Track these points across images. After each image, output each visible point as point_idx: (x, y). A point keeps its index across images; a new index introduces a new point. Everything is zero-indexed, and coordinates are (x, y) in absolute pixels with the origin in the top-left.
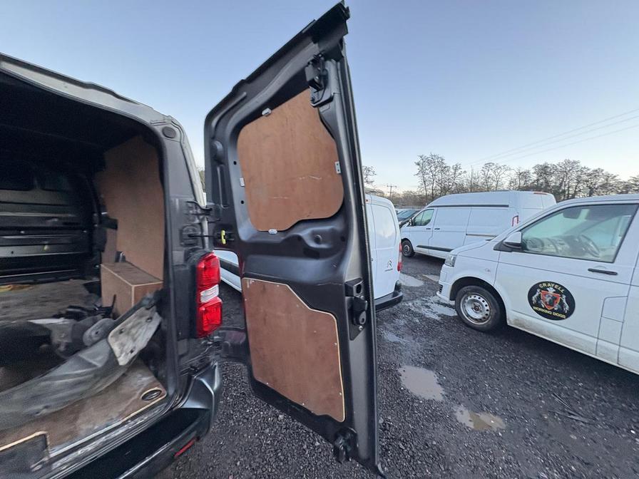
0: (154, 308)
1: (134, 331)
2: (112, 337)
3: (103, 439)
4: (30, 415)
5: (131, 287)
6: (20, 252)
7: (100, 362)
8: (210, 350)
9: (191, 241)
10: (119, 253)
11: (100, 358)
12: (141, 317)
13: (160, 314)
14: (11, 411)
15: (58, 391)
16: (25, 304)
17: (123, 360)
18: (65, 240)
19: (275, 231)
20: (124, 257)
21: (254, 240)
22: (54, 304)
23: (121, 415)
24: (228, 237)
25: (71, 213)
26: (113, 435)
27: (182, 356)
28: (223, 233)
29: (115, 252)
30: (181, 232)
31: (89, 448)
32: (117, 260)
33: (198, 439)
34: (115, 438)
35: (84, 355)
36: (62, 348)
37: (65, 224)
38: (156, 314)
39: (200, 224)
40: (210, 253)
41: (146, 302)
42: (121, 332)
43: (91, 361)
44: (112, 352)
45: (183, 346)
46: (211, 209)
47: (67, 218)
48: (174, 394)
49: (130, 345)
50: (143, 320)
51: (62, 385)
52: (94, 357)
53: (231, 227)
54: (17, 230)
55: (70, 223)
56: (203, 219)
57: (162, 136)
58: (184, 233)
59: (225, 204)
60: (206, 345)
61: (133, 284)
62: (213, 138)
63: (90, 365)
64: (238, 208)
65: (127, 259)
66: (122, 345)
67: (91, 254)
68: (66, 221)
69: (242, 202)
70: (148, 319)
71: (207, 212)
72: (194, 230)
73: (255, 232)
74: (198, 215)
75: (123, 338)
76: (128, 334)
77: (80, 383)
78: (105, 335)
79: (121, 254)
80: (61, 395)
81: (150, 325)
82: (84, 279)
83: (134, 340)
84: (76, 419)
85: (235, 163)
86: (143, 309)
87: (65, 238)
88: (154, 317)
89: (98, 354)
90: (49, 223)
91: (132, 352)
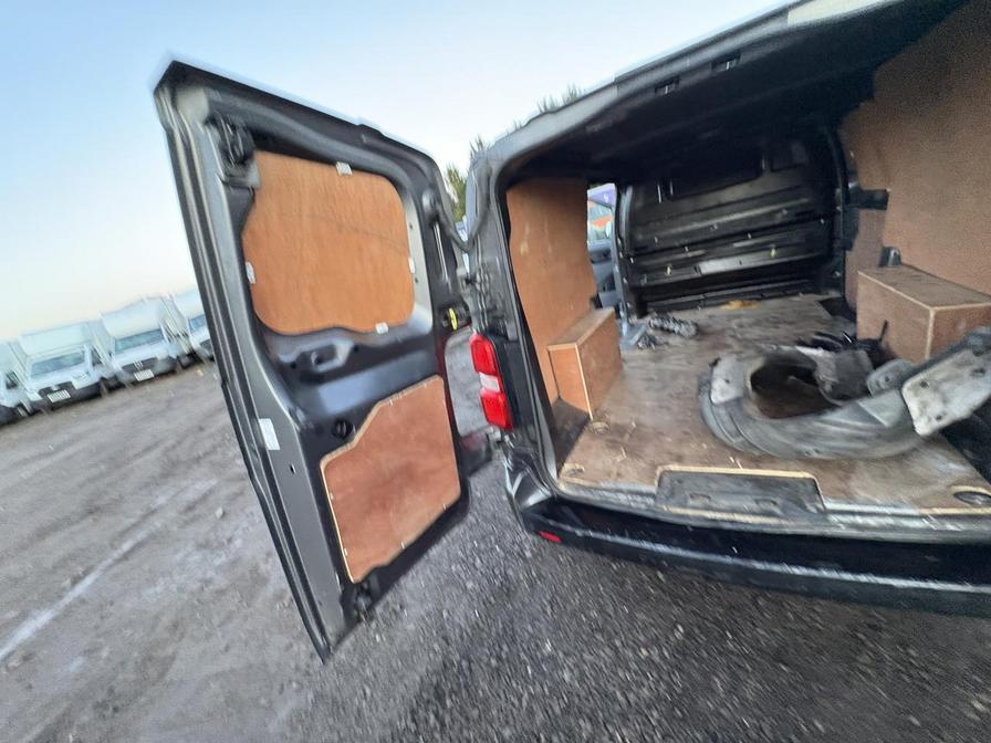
1: (945, 387)
2: (909, 389)
3: (891, 521)
4: (799, 453)
5: (928, 311)
6: (748, 261)
7: (888, 419)
10: (886, 251)
11: (887, 414)
12: (960, 365)
14: (787, 441)
15: (832, 438)
16: (758, 323)
17: (923, 427)
18: (796, 240)
20: (898, 258)
22: (788, 327)
23: (917, 503)
25: (805, 197)
26: (906, 523)
29: (879, 249)
31: (872, 521)
32: (884, 262)
34: (907, 529)
35: (865, 404)
36: (828, 388)
37: (798, 214)
41: (974, 341)
42: (924, 384)
43: (875, 415)
44: (906, 410)
47: (802, 205)
49: (936, 409)
50: (967, 371)
51: (836, 433)
52: (879, 409)
54: (742, 235)
55: (804, 213)
61: (933, 305)
63: (872, 419)
65: (904, 260)
66: (924, 406)
67: (829, 256)
68: (799, 210)
70: (976, 371)
75: (927, 395)
76: (936, 389)
77: (859, 438)
78: (898, 384)
79: (892, 253)
80: (832, 444)
82: (819, 293)
83: (945, 401)
84: (848, 478)
86: (968, 353)
87: (796, 236)
88: (988, 371)
89: (886, 408)
90: (779, 219)
91: (939, 418)
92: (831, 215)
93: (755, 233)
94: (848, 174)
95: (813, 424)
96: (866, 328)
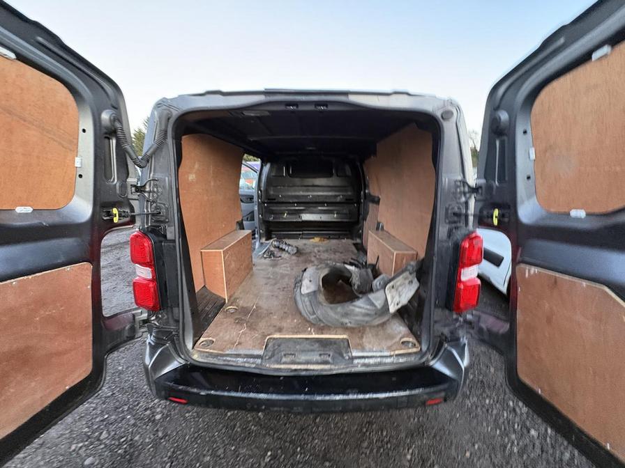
0: (415, 273)
1: (400, 289)
2: (388, 289)
4: (342, 324)
5: (394, 252)
7: (379, 305)
8: (461, 326)
9: (456, 219)
10: (379, 224)
11: (379, 302)
12: (406, 279)
13: (419, 280)
14: (337, 317)
15: (357, 315)
16: (327, 251)
17: (392, 309)
19: (582, 214)
20: (383, 227)
21: (542, 223)
22: (340, 255)
23: (389, 348)
24: (501, 217)
25: (349, 192)
26: (385, 360)
27: (436, 322)
28: (496, 212)
29: (376, 222)
30: (447, 210)
31: (372, 361)
32: (378, 229)
33: (445, 400)
34: (385, 364)
35: (371, 296)
36: (356, 287)
37: (346, 200)
38: (416, 279)
39: (466, 203)
40: (473, 232)
41: (409, 268)
42: (393, 287)
43: (375, 302)
44: (386, 300)
45: (438, 314)
46: (481, 187)
47: (348, 195)
48: (426, 352)
49: (397, 299)
50: (407, 282)
51: (358, 312)
52: (376, 299)
53: (508, 206)
55: (350, 200)
56: (470, 197)
57: (441, 119)
58: (449, 212)
59: (501, 179)
60: (457, 320)
61: (395, 250)
62: (497, 108)
63: (373, 304)
64: (522, 186)
65: (385, 229)
66: (393, 298)
67: (357, 222)
68: (347, 198)
69: (529, 178)
70: (410, 282)
71: (475, 190)
72: (459, 208)
73: (544, 213)
74: (465, 194)
75: (394, 292)
76: (397, 290)
77: (368, 315)
78: (384, 286)
79: (381, 225)
80: (357, 318)
81: (411, 287)
82: (353, 239)
83: (400, 296)
84: (362, 337)
85: (525, 132)
86: (407, 273)
87: (345, 210)
88: (414, 282)
89: (379, 299)
90: (338, 199)
91: (398, 304)
92: (359, 203)
93: (329, 204)
94: (366, 186)
95: (350, 307)
96: (371, 259)
